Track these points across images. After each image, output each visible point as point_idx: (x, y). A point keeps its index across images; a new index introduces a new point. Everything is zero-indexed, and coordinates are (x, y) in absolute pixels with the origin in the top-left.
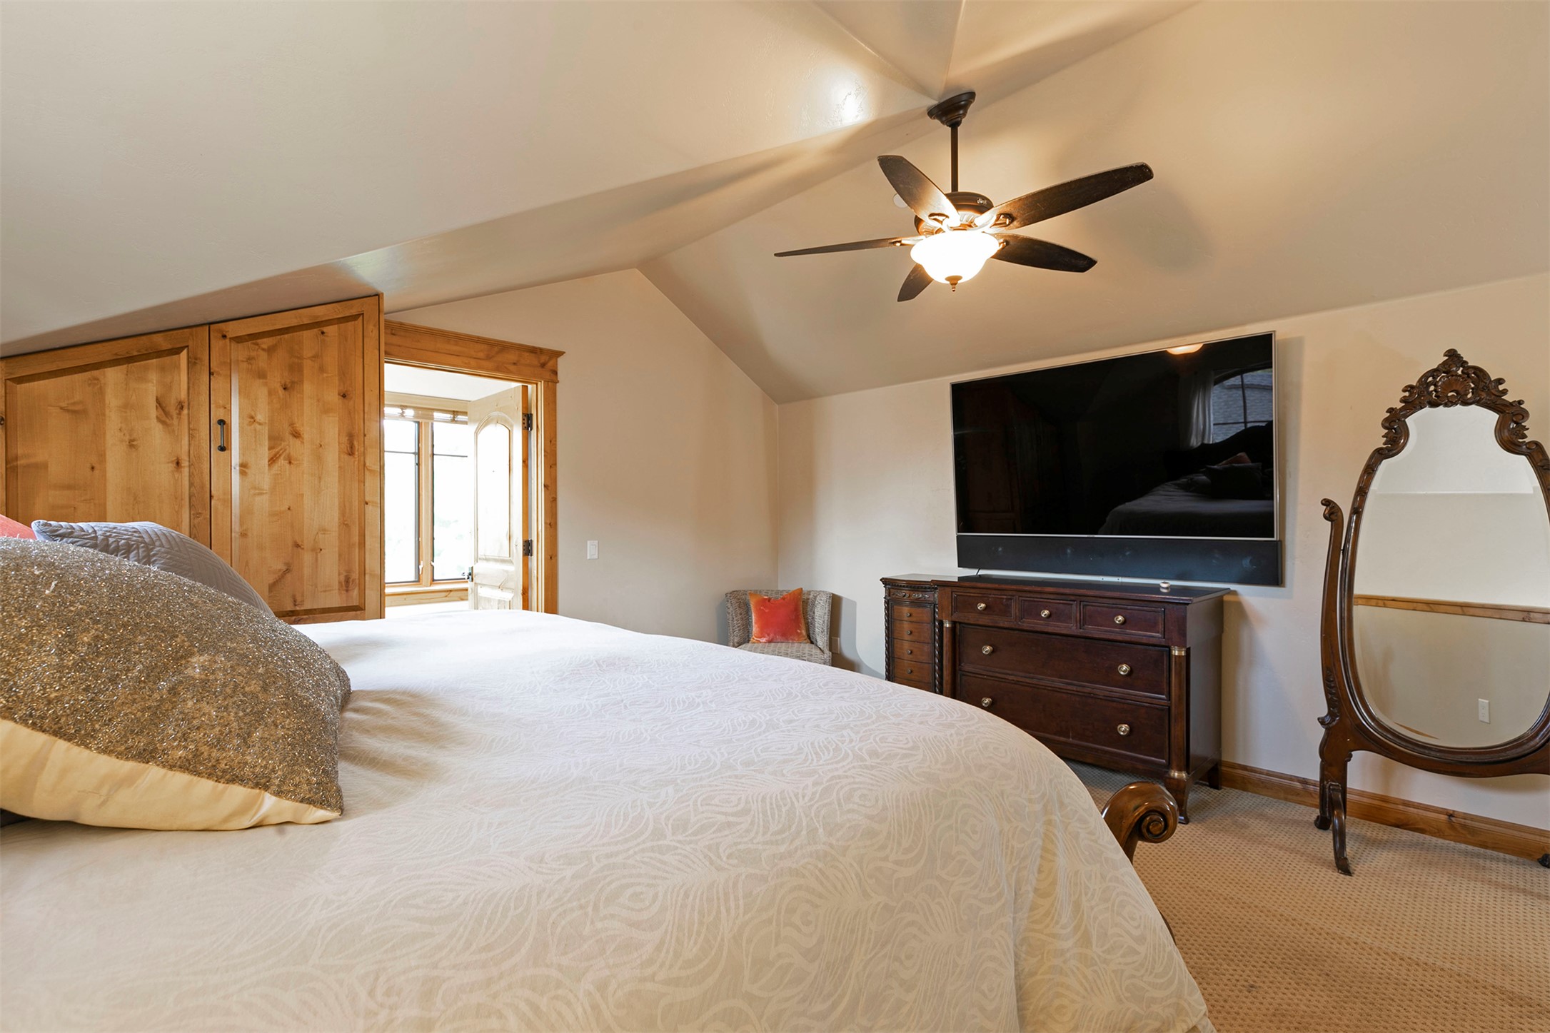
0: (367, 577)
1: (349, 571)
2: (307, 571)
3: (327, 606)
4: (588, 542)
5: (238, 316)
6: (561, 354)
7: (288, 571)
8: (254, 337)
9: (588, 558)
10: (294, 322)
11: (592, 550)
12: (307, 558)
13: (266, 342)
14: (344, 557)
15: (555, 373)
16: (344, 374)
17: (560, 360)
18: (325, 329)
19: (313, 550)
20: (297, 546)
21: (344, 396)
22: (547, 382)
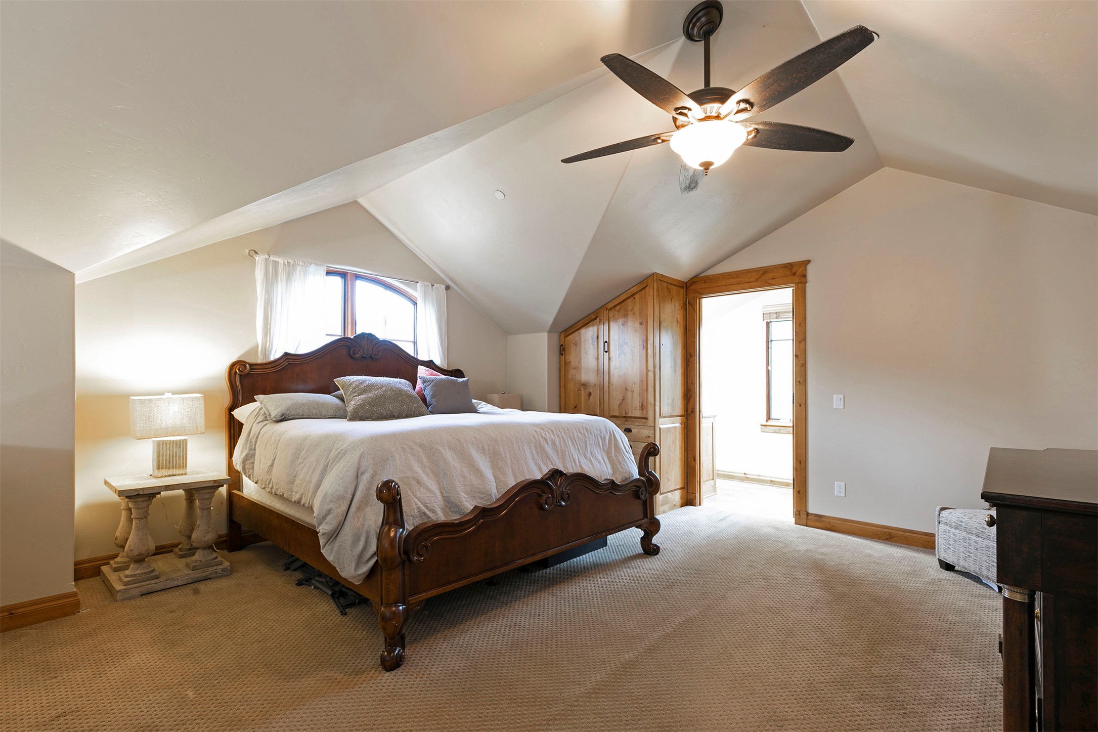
0: (649, 405)
1: (643, 401)
2: (629, 400)
3: (636, 416)
4: (834, 395)
5: (613, 298)
6: (809, 262)
7: (624, 399)
8: (615, 306)
9: (834, 407)
10: (626, 297)
11: (837, 401)
12: (629, 394)
13: (618, 308)
14: (641, 395)
15: (805, 276)
16: (641, 314)
17: (810, 268)
18: (635, 297)
19: (632, 391)
20: (627, 390)
21: (641, 324)
22: (797, 284)
